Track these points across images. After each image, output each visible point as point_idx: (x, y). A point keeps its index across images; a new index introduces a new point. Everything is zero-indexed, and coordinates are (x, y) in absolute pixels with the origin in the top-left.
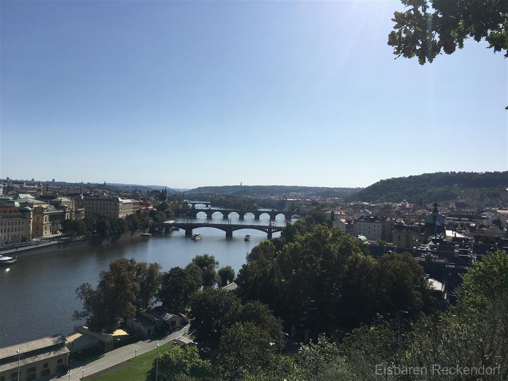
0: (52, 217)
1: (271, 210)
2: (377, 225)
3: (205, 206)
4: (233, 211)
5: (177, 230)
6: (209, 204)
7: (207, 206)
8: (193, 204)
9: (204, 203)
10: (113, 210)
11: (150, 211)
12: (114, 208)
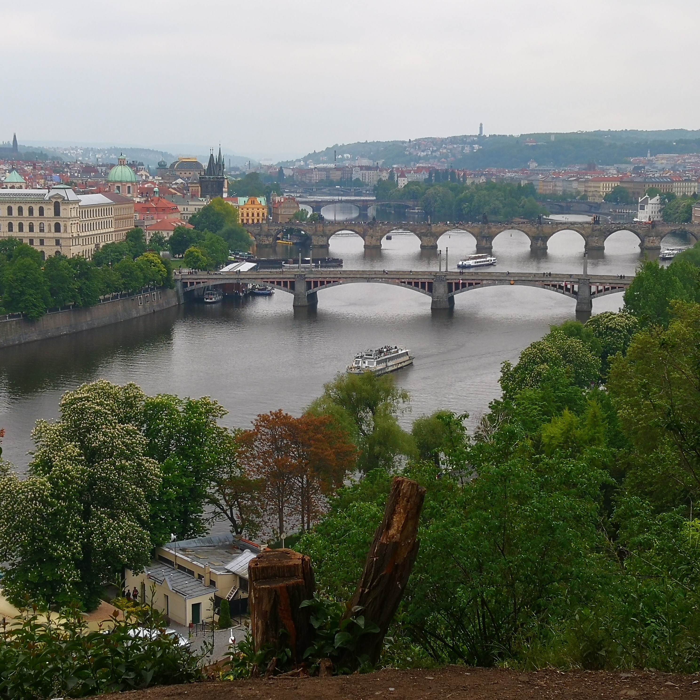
4: (455, 227)
8: (317, 206)
10: (50, 231)
11: (171, 233)
12: (53, 224)
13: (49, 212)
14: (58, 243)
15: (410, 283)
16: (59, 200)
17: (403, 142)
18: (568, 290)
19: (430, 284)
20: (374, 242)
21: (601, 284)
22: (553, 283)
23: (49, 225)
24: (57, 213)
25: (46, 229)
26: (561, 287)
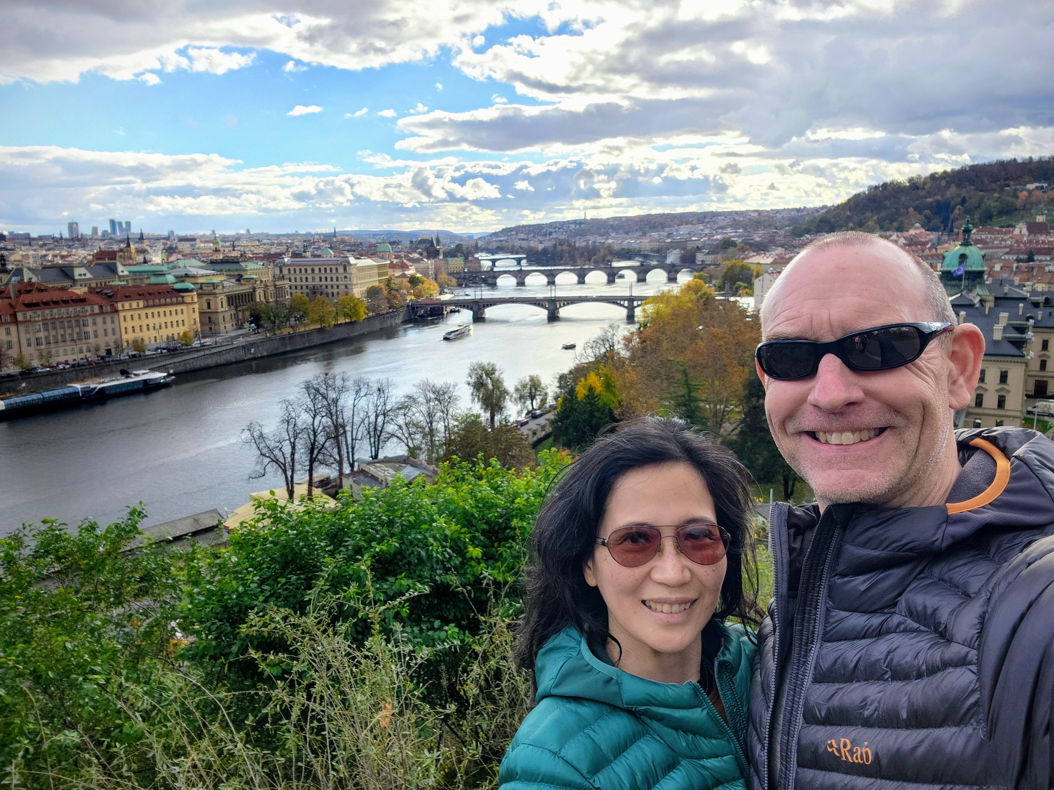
0: (233, 300)
4: (565, 270)
5: (458, 312)
6: (523, 258)
7: (518, 264)
8: (494, 261)
9: (513, 259)
13: (341, 270)
14: (346, 287)
15: (535, 304)
16: (346, 264)
17: (543, 224)
18: (622, 304)
19: (546, 303)
20: (521, 281)
21: (639, 300)
22: (612, 301)
23: (341, 277)
24: (345, 270)
25: (340, 280)
26: (617, 303)
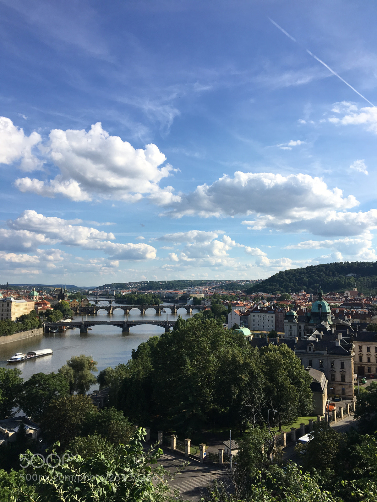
1: (172, 305)
2: (270, 315)
3: (108, 302)
4: (135, 307)
5: (72, 329)
6: (113, 300)
7: (110, 303)
8: (96, 302)
9: (107, 300)
10: (5, 311)
11: (45, 311)
12: (6, 309)
13: (5, 305)
14: (7, 315)
15: (116, 324)
16: (9, 302)
17: (125, 283)
18: (162, 325)
19: (122, 324)
21: (172, 323)
22: (158, 323)
23: (5, 310)
24: (8, 305)
25: (4, 310)
26: (160, 325)
